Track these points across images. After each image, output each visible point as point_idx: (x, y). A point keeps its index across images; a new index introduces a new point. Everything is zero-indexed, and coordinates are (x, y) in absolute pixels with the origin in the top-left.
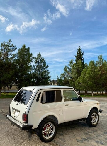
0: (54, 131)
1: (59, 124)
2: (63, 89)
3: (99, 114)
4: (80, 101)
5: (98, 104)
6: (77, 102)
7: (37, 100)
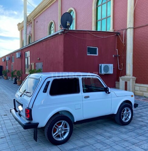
0: (68, 128)
1: (75, 121)
2: (81, 77)
3: (133, 109)
4: (106, 92)
5: (132, 96)
6: (102, 93)
7: (45, 91)
